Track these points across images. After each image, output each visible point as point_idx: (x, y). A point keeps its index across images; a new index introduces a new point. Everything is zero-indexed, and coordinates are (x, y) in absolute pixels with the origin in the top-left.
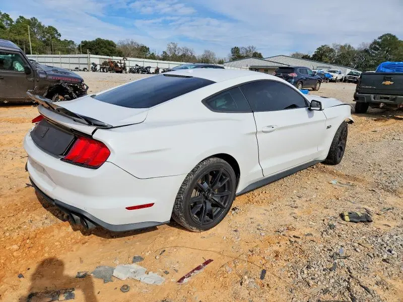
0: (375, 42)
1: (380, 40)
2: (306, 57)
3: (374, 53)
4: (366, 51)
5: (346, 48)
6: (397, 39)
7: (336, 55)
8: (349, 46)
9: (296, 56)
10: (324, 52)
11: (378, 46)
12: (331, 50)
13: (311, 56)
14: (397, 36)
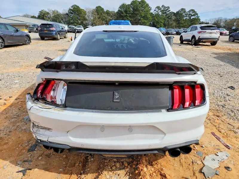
0: (70, 10)
1: (72, 8)
2: (33, 17)
3: (71, 15)
4: (67, 14)
5: (56, 12)
6: (80, 8)
7: (52, 16)
8: (57, 11)
9: (26, 16)
10: (44, 14)
11: (72, 11)
12: (48, 13)
13: (37, 17)
14: (80, 7)
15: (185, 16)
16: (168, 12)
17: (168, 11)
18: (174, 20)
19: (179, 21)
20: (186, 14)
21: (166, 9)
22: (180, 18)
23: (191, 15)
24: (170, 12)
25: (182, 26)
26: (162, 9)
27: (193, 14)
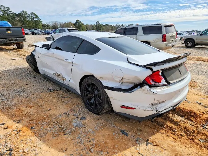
15: (28, 18)
16: (10, 13)
17: (9, 11)
18: (18, 21)
19: (24, 21)
20: (28, 16)
21: (6, 9)
22: (23, 19)
23: (33, 17)
24: (11, 13)
25: (28, 27)
26: (2, 9)
27: (34, 17)
